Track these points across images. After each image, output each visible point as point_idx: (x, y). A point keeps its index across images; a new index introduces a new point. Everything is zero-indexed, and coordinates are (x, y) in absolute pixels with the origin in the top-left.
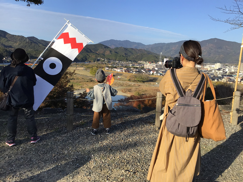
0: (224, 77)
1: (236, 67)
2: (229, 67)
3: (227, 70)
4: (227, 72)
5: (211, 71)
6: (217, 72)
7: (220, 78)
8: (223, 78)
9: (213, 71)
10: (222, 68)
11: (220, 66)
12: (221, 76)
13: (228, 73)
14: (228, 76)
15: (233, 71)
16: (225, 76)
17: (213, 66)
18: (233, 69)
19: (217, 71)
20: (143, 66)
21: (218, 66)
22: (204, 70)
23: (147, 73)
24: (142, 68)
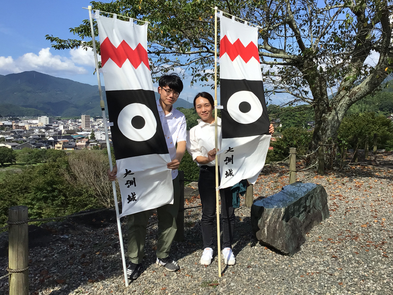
0: (59, 140)
1: (75, 122)
2: (63, 121)
3: (61, 128)
4: (61, 131)
5: (32, 130)
6: (44, 133)
7: (51, 143)
8: (56, 142)
9: (37, 130)
10: (51, 125)
11: (48, 121)
12: (51, 139)
13: (63, 132)
14: (64, 137)
15: (71, 128)
16: (60, 138)
17: (34, 121)
18: (71, 125)
19: (43, 130)
21: (43, 121)
22: (18, 130)
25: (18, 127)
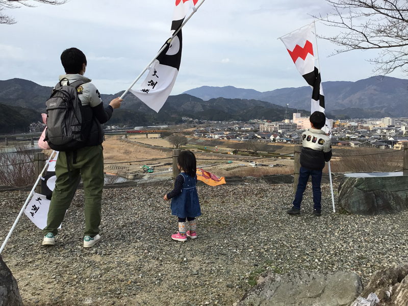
0: (398, 140)
2: (406, 122)
3: (403, 129)
5: (375, 131)
6: (386, 133)
7: (391, 142)
8: (395, 142)
10: (394, 126)
11: (391, 122)
13: (404, 133)
16: (400, 138)
17: (378, 123)
20: (257, 127)
21: (385, 122)
22: (362, 130)
23: (265, 138)
24: (256, 131)
25: (362, 127)
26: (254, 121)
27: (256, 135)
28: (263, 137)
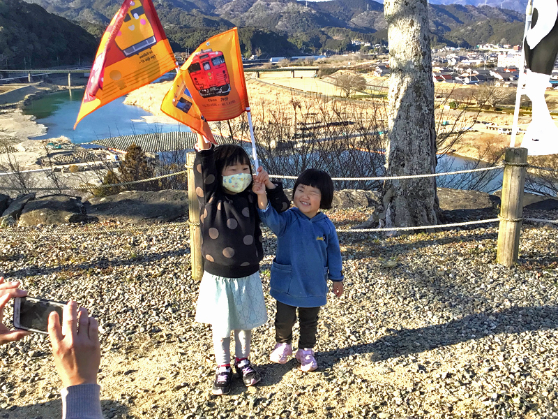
20: (493, 59)
23: (509, 80)
24: (491, 66)
26: (485, 48)
27: (492, 74)
28: (507, 77)
